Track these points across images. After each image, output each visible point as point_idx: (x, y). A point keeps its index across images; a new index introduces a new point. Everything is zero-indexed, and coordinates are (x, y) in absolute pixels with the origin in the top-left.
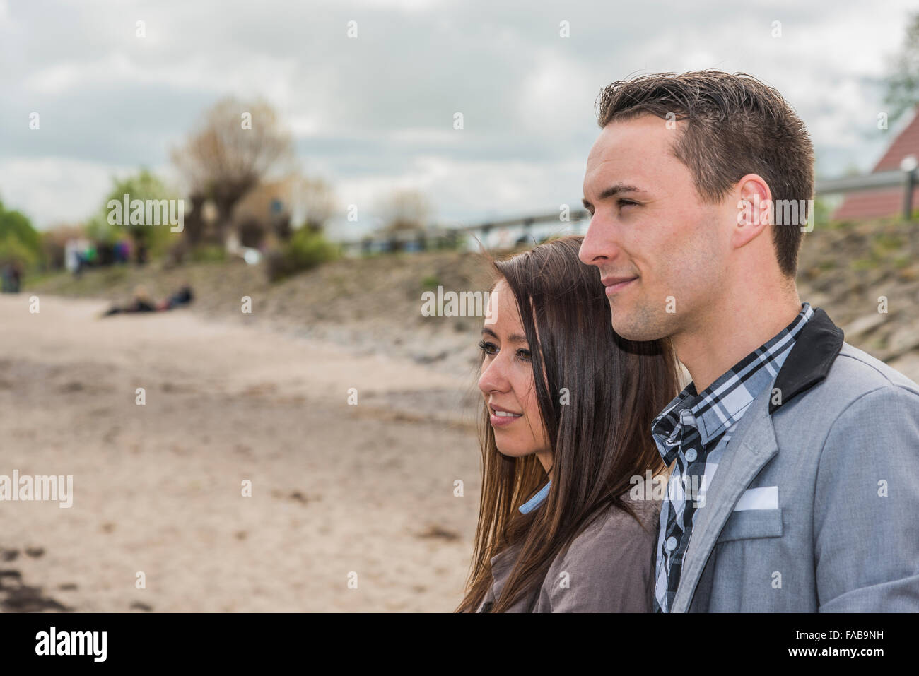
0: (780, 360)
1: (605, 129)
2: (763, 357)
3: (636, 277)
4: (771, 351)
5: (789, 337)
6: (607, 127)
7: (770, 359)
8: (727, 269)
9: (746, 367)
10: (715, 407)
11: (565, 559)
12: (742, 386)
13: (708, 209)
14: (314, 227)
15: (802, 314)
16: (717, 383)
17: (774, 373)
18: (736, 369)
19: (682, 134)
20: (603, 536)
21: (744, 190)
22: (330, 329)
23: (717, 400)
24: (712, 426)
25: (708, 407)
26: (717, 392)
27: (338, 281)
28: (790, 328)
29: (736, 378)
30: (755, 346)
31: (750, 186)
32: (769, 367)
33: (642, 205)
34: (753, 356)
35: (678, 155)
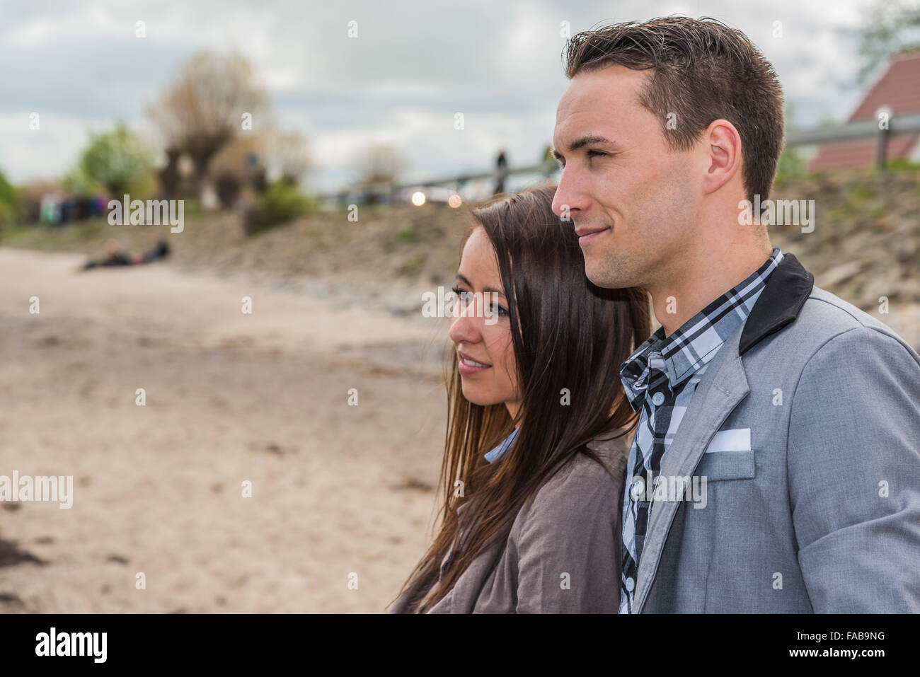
0: (750, 304)
1: (573, 80)
2: (733, 300)
3: (609, 228)
4: (742, 294)
5: (759, 280)
6: (574, 77)
7: (740, 302)
8: (697, 215)
9: (716, 310)
10: (685, 349)
11: (532, 507)
12: (712, 329)
13: (677, 157)
14: (290, 181)
15: (772, 259)
16: (688, 325)
17: (744, 317)
18: (706, 311)
19: (649, 83)
20: (569, 483)
21: (713, 136)
22: (307, 283)
23: (686, 342)
24: (682, 368)
25: (678, 348)
26: (687, 334)
27: (314, 234)
28: (760, 271)
29: (706, 321)
30: (725, 289)
31: (720, 132)
32: (739, 310)
33: (611, 155)
34: (724, 299)
35: (645, 104)
